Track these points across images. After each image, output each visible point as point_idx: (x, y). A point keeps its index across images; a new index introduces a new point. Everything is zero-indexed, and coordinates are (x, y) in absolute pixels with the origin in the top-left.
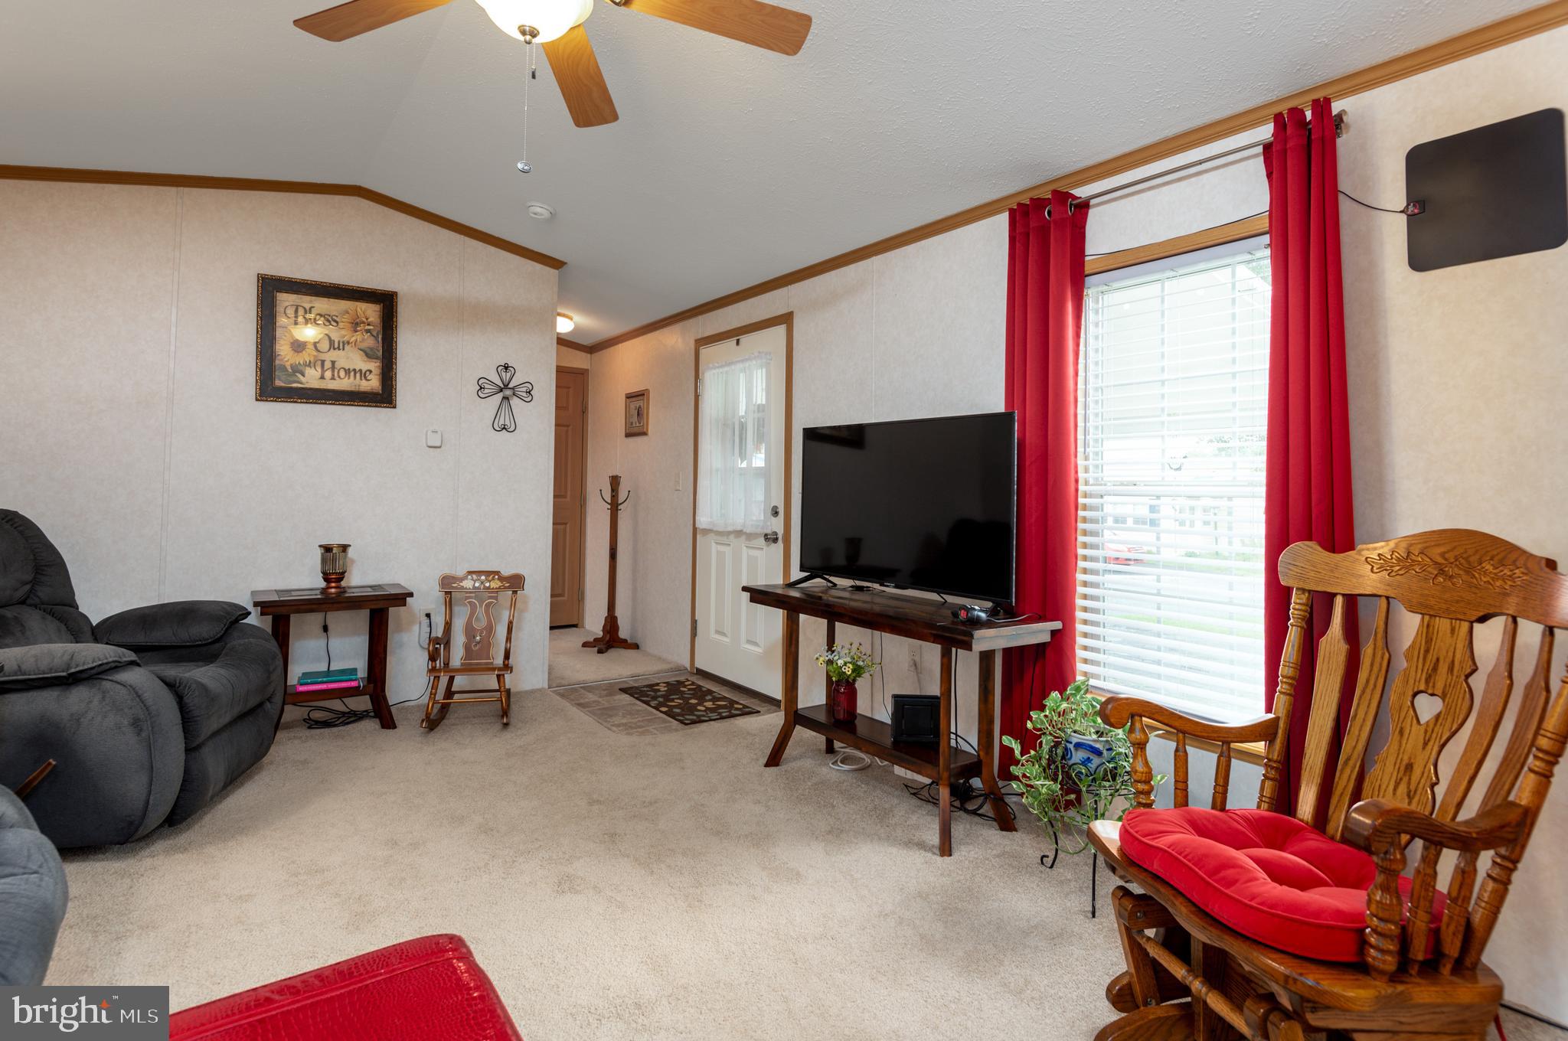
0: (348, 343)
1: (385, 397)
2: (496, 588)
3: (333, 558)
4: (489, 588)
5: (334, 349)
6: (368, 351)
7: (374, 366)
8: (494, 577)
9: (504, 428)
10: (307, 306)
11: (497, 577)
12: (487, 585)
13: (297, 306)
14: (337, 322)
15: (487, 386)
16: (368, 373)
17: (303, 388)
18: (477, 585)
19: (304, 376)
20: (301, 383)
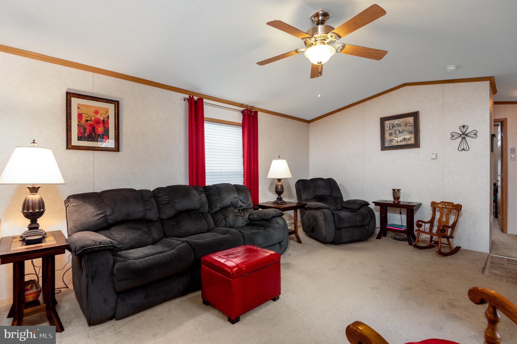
0: (404, 130)
1: (416, 145)
2: (450, 209)
3: (396, 193)
4: (448, 208)
5: (400, 133)
6: (410, 132)
7: (413, 136)
8: (450, 204)
9: (463, 150)
10: (392, 123)
11: (451, 204)
12: (447, 207)
13: (390, 124)
14: (401, 125)
15: (455, 135)
16: (411, 138)
17: (392, 146)
18: (444, 206)
19: (392, 142)
20: (392, 144)
